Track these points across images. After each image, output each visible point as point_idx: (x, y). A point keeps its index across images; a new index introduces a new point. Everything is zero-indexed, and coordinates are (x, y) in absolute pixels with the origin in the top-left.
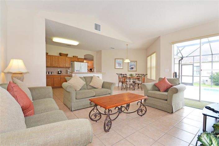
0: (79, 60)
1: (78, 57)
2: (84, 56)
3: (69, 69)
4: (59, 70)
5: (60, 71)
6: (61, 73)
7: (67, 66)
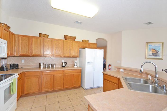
0: (91, 46)
1: (89, 42)
2: (96, 40)
3: (76, 60)
4: (63, 61)
5: (65, 63)
6: (65, 65)
7: (74, 54)
